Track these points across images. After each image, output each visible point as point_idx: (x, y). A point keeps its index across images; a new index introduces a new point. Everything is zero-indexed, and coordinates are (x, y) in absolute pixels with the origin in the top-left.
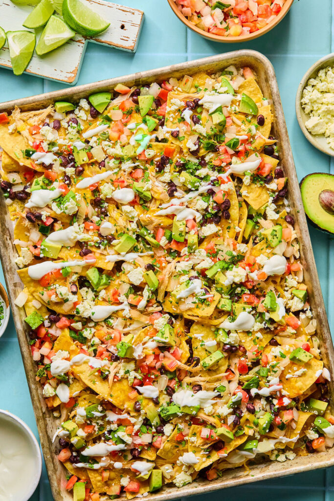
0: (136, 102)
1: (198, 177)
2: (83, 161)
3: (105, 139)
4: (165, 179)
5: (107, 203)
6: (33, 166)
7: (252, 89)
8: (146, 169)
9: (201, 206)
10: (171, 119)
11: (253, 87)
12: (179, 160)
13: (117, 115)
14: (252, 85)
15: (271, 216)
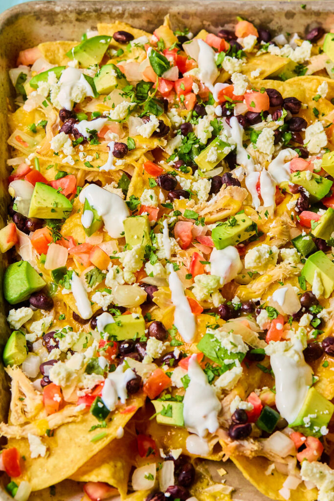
0: (39, 223)
1: (209, 141)
2: (138, 318)
3: (100, 277)
4: (205, 188)
5: (233, 297)
6: (129, 411)
7: (61, 51)
8: (178, 214)
9: (268, 139)
10: (89, 158)
11: (58, 50)
12: (172, 163)
13: (57, 256)
14: (53, 48)
15: (303, 53)
